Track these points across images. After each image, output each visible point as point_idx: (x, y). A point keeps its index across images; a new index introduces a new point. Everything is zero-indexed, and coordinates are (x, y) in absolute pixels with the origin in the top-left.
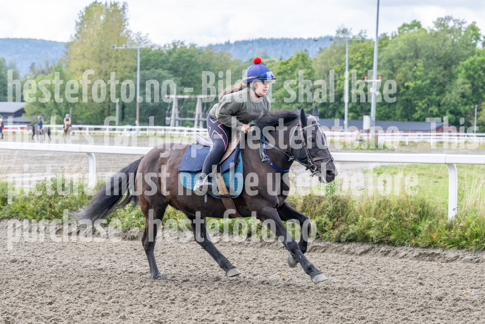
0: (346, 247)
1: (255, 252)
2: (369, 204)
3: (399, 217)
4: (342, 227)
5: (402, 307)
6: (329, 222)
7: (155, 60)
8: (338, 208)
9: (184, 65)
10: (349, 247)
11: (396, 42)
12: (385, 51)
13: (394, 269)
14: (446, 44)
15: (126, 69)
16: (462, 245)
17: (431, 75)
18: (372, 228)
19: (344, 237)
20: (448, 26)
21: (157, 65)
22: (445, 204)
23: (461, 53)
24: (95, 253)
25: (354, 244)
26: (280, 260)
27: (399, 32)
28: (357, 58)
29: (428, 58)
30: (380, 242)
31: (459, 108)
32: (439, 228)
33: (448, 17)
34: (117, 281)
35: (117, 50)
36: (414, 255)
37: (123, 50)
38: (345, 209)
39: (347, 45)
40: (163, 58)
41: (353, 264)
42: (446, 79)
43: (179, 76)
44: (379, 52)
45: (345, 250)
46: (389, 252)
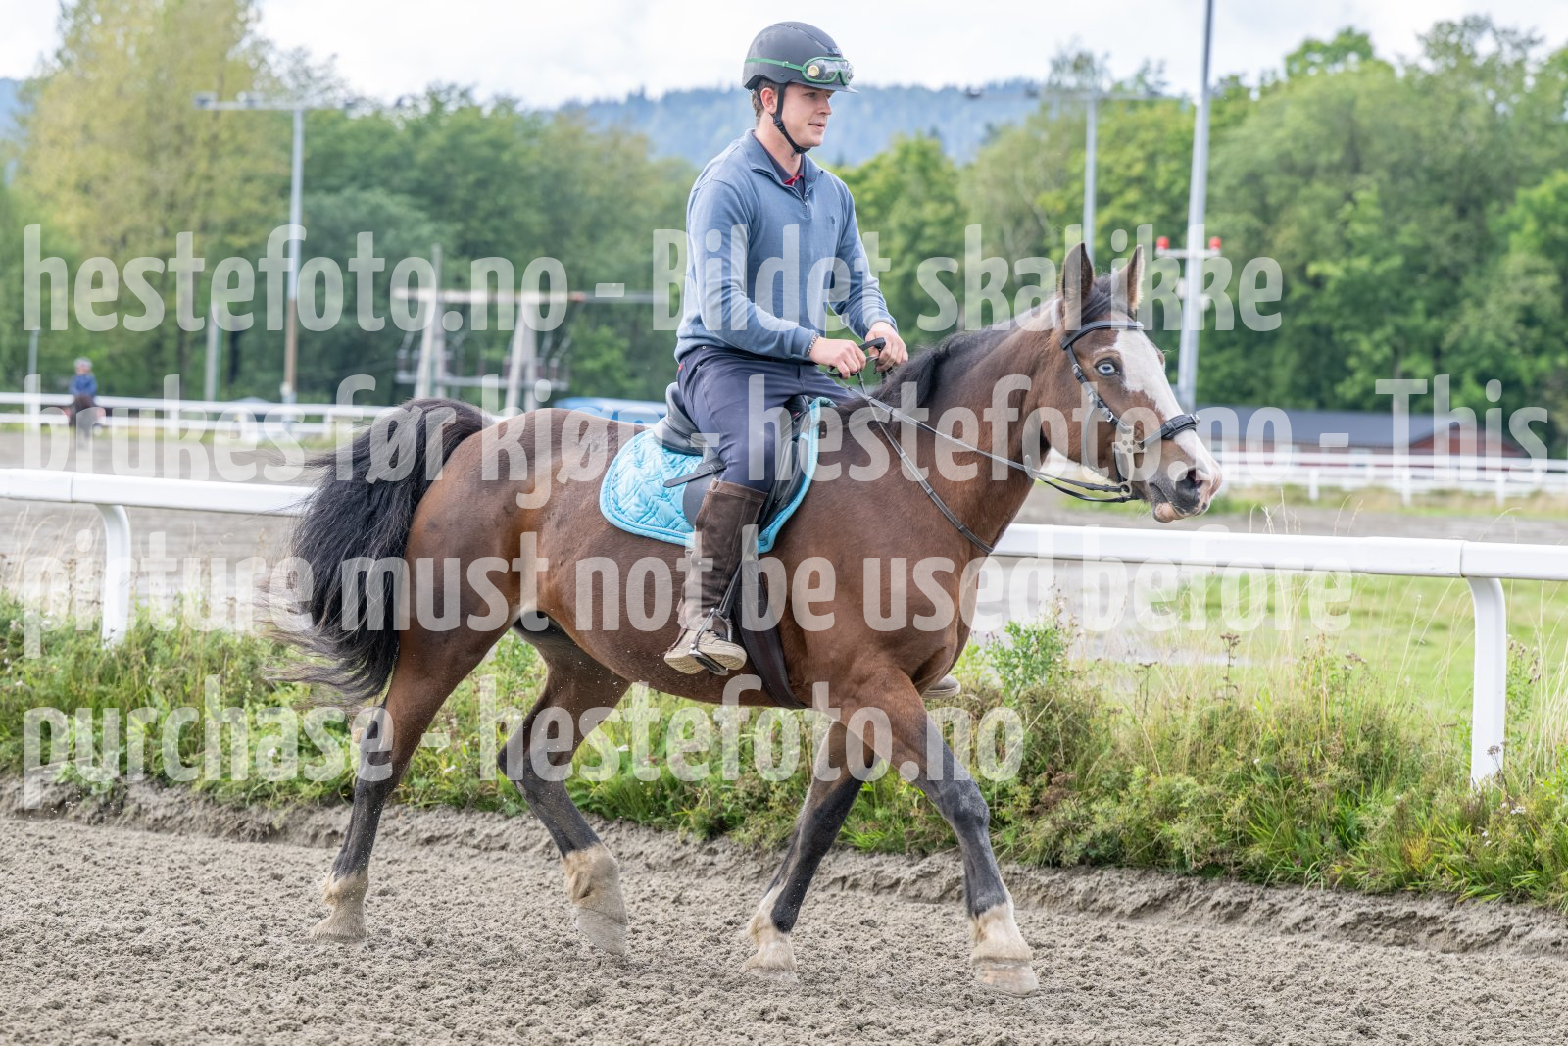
0: (1081, 884)
1: (736, 897)
2: (1170, 723)
3: (1285, 776)
4: (1068, 809)
6: (1019, 789)
7: (362, 156)
8: (1053, 737)
9: (471, 178)
10: (1091, 884)
11: (1277, 109)
12: (1234, 140)
13: (1264, 973)
14: (1464, 121)
15: (249, 188)
16: (1523, 887)
17: (1408, 235)
18: (1181, 815)
19: (1072, 849)
20: (1473, 55)
21: (368, 174)
22: (1461, 729)
23: (1523, 157)
24: (122, 889)
25: (1110, 874)
26: (828, 928)
27: (1289, 73)
28: (1129, 166)
29: (1396, 171)
30: (1212, 870)
31: (1510, 364)
32: (1436, 819)
33: (1476, 18)
34: (206, 997)
35: (217, 114)
36: (1339, 921)
37: (240, 113)
38: (1078, 741)
39: (1091, 117)
40: (390, 148)
41: (1106, 951)
42: (1466, 255)
43: (453, 217)
44: (1214, 143)
45: (1076, 898)
46: (1243, 907)
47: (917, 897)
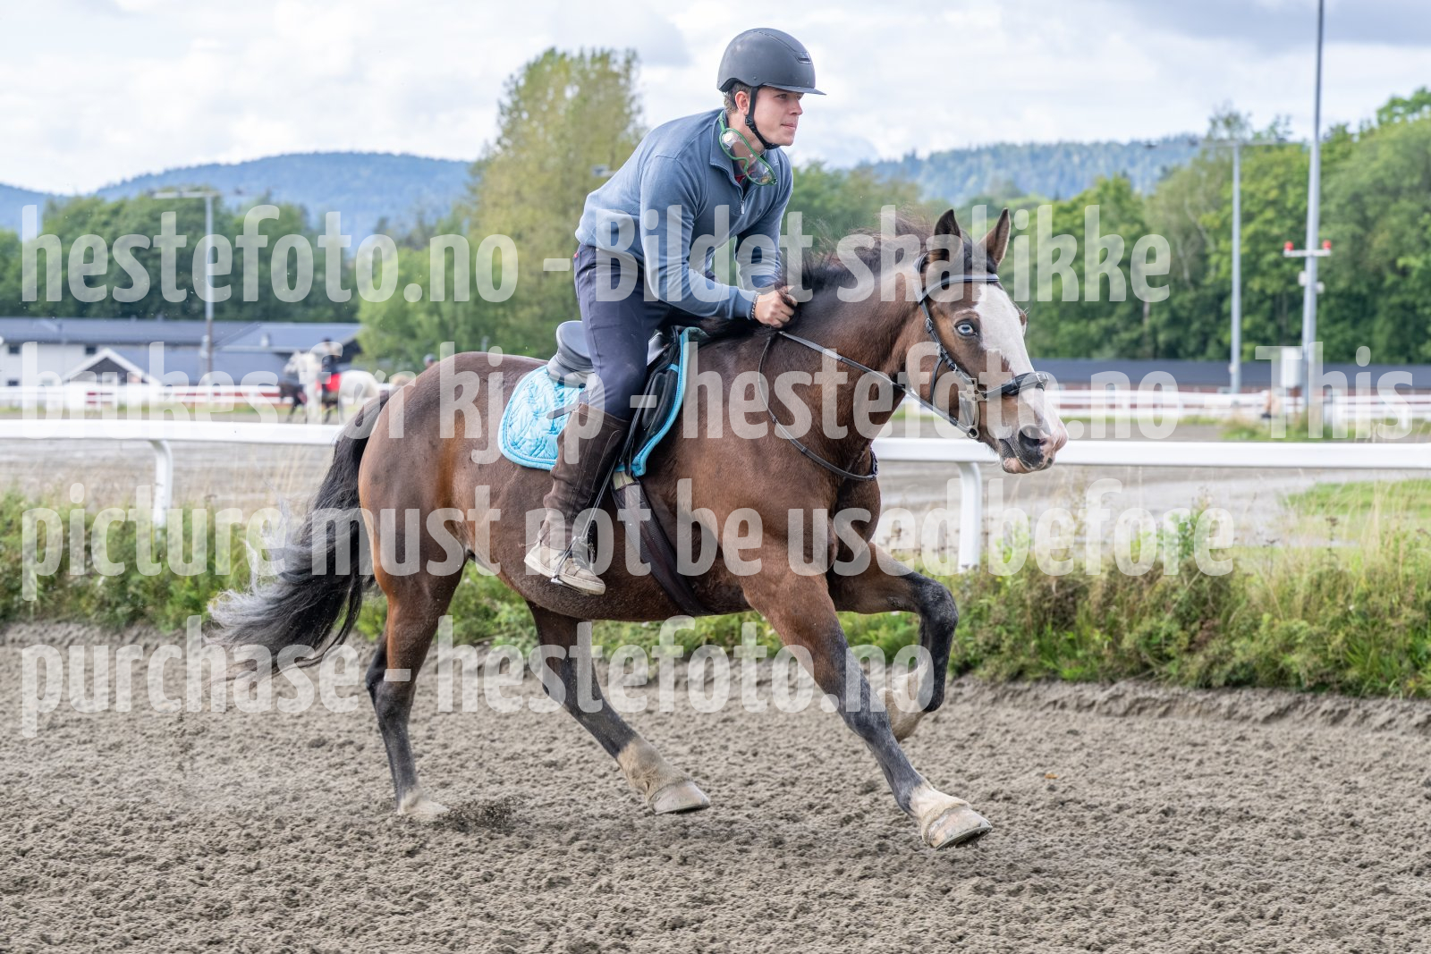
0: (1226, 700)
1: (977, 717)
2: (1289, 583)
3: (1371, 616)
4: (1215, 647)
5: (1374, 858)
6: (1180, 633)
8: (1204, 595)
10: (1234, 700)
13: (1360, 759)
18: (1298, 648)
19: (1219, 676)
25: (1246, 693)
26: (1043, 736)
30: (1320, 687)
36: (1414, 721)
38: (1223, 598)
41: (1244, 748)
45: (1223, 710)
46: (1344, 713)
47: (1108, 713)
